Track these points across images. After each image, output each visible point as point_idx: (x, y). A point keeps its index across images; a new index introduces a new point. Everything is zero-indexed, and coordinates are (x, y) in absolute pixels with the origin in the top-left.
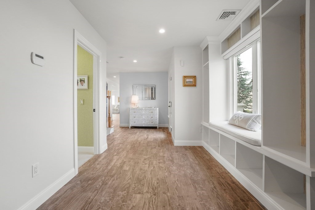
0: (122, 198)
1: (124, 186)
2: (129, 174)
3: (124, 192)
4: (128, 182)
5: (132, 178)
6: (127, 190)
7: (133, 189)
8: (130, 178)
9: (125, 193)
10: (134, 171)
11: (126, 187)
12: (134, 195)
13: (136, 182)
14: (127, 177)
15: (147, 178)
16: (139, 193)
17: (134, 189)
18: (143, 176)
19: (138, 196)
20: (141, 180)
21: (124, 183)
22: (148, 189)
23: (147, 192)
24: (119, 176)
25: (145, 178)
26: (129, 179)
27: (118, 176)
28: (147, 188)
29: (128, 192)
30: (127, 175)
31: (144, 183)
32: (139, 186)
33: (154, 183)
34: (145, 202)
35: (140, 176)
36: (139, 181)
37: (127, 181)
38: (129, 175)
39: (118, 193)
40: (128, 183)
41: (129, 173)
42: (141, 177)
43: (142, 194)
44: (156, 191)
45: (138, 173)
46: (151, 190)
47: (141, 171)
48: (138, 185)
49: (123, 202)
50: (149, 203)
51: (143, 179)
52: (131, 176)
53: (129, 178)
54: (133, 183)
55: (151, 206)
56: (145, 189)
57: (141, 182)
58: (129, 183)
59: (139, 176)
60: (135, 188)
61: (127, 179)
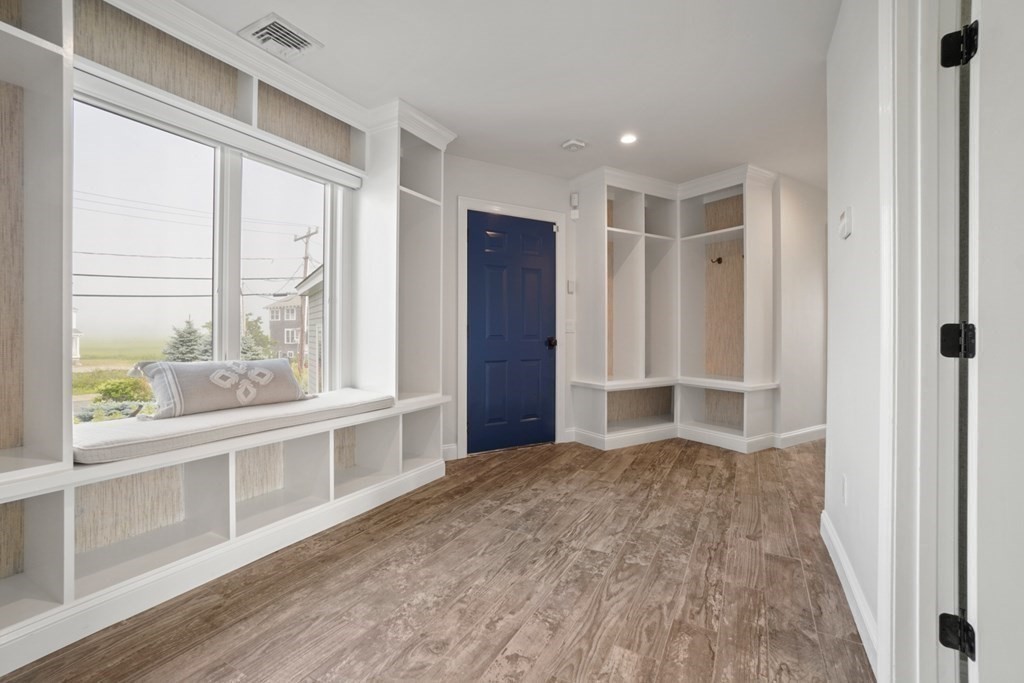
0: (637, 552)
1: (634, 578)
2: (614, 620)
3: (632, 562)
4: (619, 586)
5: (605, 595)
6: (625, 565)
7: (609, 563)
8: (611, 597)
9: (630, 559)
10: (590, 630)
11: (627, 574)
12: (609, 551)
13: (595, 580)
14: (621, 604)
15: (555, 584)
16: (593, 552)
17: (605, 562)
18: (564, 593)
19: (598, 548)
20: (576, 581)
21: (633, 586)
22: (567, 556)
23: (574, 550)
24: (655, 618)
25: (559, 585)
26: (615, 595)
27: (657, 620)
28: (570, 558)
29: (622, 559)
30: (622, 617)
31: (570, 571)
32: (587, 567)
33: (542, 565)
34: (589, 536)
35: (573, 594)
36: (583, 582)
37: (622, 590)
38: (612, 610)
39: (649, 564)
40: (621, 583)
41: (611, 624)
42: (570, 590)
43: (587, 550)
44: (552, 547)
45: (576, 612)
46: (562, 553)
47: (558, 616)
48: (591, 569)
49: (634, 546)
50: (580, 533)
51: (567, 582)
52: (605, 603)
53: (613, 599)
54: (603, 579)
55: (578, 529)
56: (575, 557)
57: (579, 575)
58: (618, 581)
59: (579, 598)
60: (602, 565)
61: (621, 595)
